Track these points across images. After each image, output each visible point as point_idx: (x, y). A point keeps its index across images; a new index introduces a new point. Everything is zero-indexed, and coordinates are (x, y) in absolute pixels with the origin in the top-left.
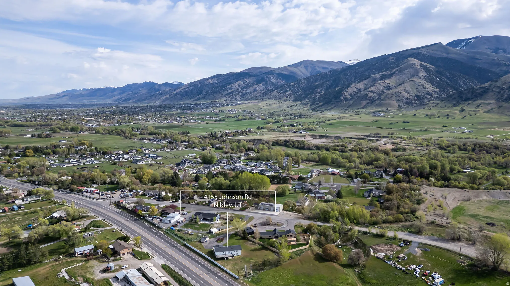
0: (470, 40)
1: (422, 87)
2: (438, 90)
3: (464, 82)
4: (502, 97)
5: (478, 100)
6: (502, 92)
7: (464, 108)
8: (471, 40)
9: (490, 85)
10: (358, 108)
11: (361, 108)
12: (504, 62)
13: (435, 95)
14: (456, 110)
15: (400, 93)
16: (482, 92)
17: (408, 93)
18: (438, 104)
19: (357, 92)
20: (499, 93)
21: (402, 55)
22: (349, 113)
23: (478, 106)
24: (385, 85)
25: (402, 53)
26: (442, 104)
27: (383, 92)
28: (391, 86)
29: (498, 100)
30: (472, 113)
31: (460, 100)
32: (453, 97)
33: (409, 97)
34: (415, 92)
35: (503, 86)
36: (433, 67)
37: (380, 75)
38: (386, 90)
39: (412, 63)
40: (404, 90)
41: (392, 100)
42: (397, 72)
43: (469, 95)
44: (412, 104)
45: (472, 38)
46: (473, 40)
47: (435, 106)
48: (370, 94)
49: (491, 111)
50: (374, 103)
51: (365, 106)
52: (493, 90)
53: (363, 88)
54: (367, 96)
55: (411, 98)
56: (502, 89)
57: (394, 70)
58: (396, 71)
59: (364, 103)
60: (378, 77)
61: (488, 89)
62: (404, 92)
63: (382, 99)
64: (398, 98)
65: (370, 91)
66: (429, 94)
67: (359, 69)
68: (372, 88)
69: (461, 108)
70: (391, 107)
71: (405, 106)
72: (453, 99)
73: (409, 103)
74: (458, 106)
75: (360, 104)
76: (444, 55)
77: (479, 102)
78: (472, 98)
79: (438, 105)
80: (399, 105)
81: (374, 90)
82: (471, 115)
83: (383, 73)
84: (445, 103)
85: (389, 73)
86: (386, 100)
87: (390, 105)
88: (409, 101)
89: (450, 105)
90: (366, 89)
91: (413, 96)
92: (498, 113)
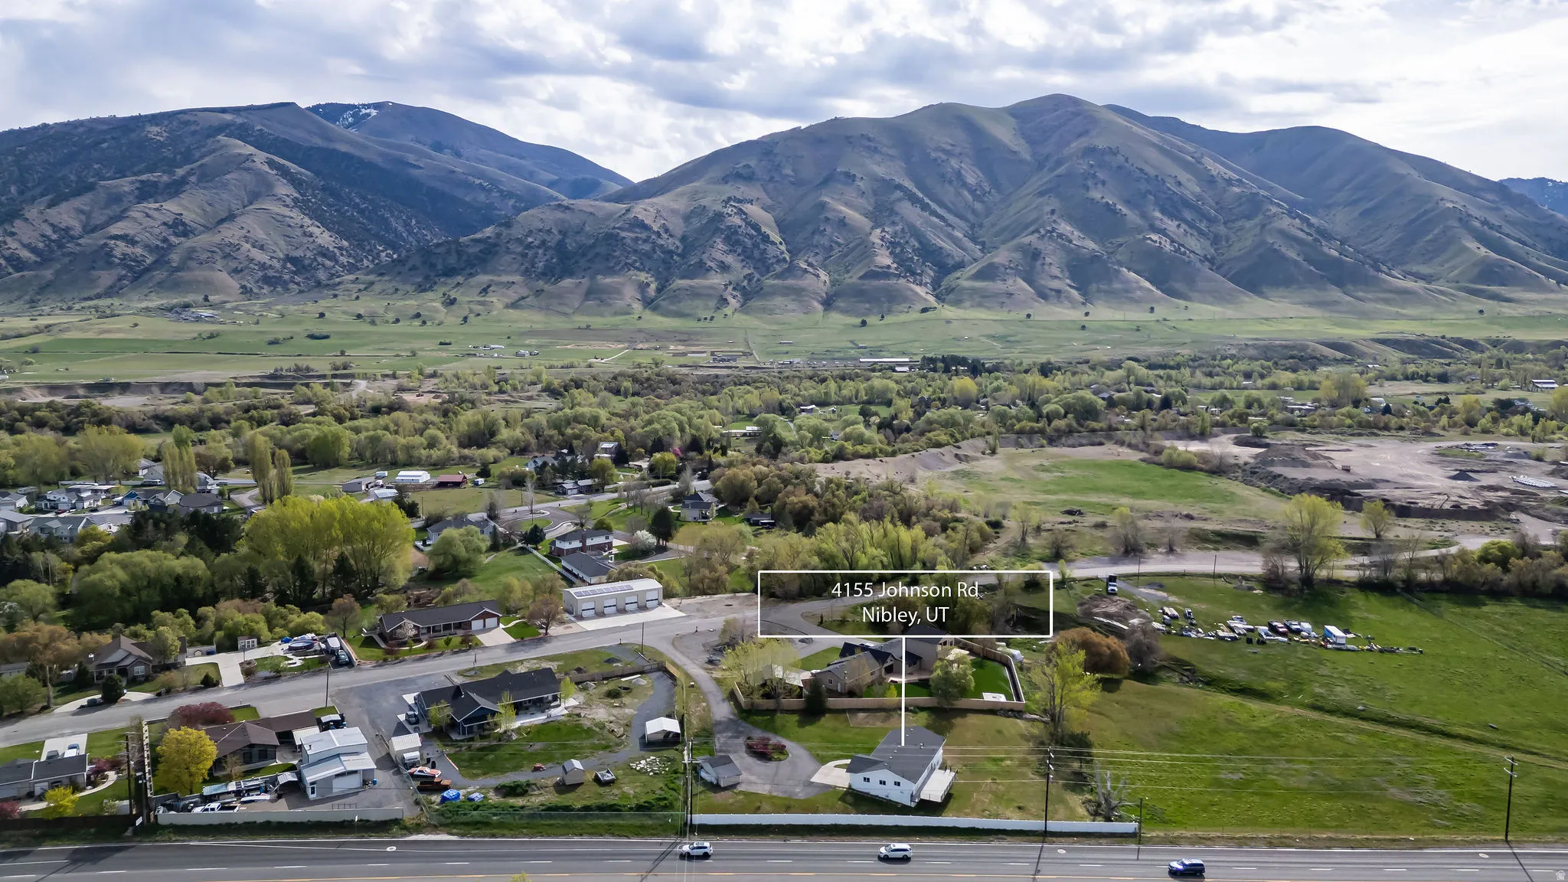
0: (364, 111)
1: (299, 232)
2: (345, 243)
3: (406, 224)
4: (533, 267)
5: (477, 274)
6: (530, 255)
7: (453, 294)
8: (368, 111)
9: (498, 235)
10: (86, 295)
11: (98, 296)
12: (478, 181)
13: (344, 260)
14: (432, 301)
15: (237, 247)
16: (481, 251)
17: (262, 248)
18: (372, 283)
19: (54, 237)
20: (524, 255)
21: (187, 123)
22: (58, 311)
23: (485, 291)
24: (170, 220)
25: (186, 117)
26: (382, 284)
27: (165, 240)
28: (187, 221)
29: (526, 273)
30: (478, 308)
31: (432, 274)
32: (409, 265)
33: (269, 263)
34: (282, 249)
35: (530, 240)
36: (308, 173)
37: (132, 183)
38: (176, 235)
39: (240, 154)
40: (247, 239)
41: (213, 269)
42: (193, 179)
43: (452, 260)
44: (285, 285)
45: (369, 106)
46: (374, 112)
47: (365, 289)
48: (121, 248)
49: (522, 302)
50: (147, 277)
51: (111, 287)
52: (508, 248)
53: (76, 226)
54: (110, 254)
55: (277, 265)
56: (529, 246)
57: (180, 172)
58: (190, 173)
59: (106, 278)
60: (126, 189)
61: (496, 245)
62: (248, 246)
63: (174, 265)
64: (233, 265)
65: (116, 237)
66: (324, 253)
67: (31, 157)
68: (119, 224)
69: (444, 294)
70: (217, 292)
71: (265, 291)
72: (410, 270)
73: (272, 281)
74: (431, 289)
75: (92, 282)
76: (318, 142)
77: (483, 279)
78: (463, 269)
79: (374, 287)
80: (243, 287)
81: (131, 232)
82: (479, 315)
83: (144, 177)
84: (390, 281)
85: (165, 178)
86: (189, 269)
87: (208, 285)
88: (271, 273)
89: (409, 288)
90: (90, 229)
91: (279, 260)
92: (541, 309)
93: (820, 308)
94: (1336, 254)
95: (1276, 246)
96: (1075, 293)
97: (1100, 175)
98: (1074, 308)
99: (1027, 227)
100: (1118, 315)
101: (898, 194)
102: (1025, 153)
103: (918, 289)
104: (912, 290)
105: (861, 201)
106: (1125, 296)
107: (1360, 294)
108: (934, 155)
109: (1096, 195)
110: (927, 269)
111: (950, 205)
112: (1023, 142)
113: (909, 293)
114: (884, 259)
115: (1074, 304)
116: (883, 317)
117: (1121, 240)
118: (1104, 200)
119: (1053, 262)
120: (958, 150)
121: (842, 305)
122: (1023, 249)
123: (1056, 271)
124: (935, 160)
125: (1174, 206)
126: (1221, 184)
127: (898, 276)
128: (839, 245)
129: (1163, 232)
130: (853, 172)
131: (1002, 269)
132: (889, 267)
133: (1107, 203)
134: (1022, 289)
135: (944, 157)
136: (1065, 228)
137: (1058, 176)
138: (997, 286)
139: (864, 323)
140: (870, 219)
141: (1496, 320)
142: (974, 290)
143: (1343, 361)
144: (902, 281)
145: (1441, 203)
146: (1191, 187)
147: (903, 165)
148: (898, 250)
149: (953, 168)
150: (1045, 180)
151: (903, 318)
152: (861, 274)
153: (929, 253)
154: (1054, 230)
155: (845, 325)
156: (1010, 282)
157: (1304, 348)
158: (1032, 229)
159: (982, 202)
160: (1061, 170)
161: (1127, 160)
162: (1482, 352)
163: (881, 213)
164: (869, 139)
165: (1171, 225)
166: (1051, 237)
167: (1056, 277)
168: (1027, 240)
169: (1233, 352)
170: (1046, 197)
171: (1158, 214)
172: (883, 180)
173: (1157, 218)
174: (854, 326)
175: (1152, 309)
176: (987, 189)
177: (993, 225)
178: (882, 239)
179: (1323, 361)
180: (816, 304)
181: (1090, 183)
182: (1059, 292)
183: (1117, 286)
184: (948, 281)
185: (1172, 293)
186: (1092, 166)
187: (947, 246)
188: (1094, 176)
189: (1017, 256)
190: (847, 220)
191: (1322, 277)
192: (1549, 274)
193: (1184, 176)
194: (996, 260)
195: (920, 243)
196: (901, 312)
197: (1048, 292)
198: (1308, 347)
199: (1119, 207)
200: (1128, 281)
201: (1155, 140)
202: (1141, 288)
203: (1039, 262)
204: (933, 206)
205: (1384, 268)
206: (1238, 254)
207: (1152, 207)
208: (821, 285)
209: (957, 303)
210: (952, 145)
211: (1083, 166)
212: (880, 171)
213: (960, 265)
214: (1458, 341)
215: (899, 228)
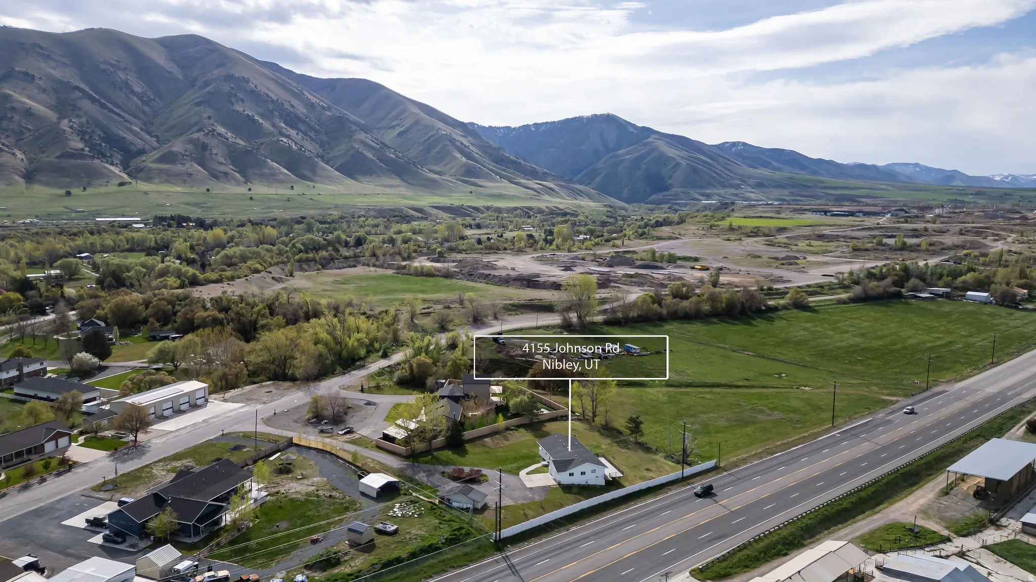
93: (21, 180)
94: (393, 156)
95: (360, 150)
96: (237, 175)
97: (240, 95)
98: (238, 185)
99: (191, 127)
100: (272, 191)
101: (78, 94)
102: (178, 74)
103: (112, 168)
104: (105, 168)
105: (43, 96)
106: (271, 178)
107: (410, 181)
108: (102, 66)
109: (239, 108)
110: (115, 153)
111: (123, 106)
112: (175, 66)
113: (105, 170)
114: (77, 144)
115: (238, 184)
116: (85, 189)
117: (261, 141)
118: (246, 113)
119: (218, 152)
120: (122, 65)
121: (43, 178)
122: (195, 143)
123: (222, 160)
124: (104, 70)
125: (293, 120)
126: (319, 109)
127: (93, 157)
128: (29, 130)
129: (288, 137)
130: (31, 72)
131: (180, 156)
132: (83, 150)
133: (248, 114)
134: (199, 171)
135: (112, 69)
136: (221, 130)
137: (208, 93)
138: (179, 168)
139: (68, 194)
140: (55, 112)
141: (479, 195)
142: (161, 171)
143: (422, 218)
144: (97, 161)
145: (440, 131)
146: (301, 109)
147: (76, 71)
148: (87, 137)
149: (120, 78)
150: (198, 95)
151: (103, 190)
152: (58, 154)
153: (114, 141)
154: (214, 130)
155: (51, 195)
156: (188, 165)
157: (401, 211)
158: (196, 128)
159: (148, 106)
160: (210, 88)
161: (256, 87)
162: (483, 213)
163: (64, 106)
164: (41, 48)
165: (293, 133)
166: (213, 135)
167: (222, 163)
168: (196, 136)
169: (363, 213)
170: (202, 107)
171: (283, 125)
172: (61, 82)
173: (283, 128)
174: (60, 196)
175: (292, 187)
176: (152, 97)
177: (162, 124)
178: (71, 127)
179: (413, 218)
180: (17, 178)
181: (233, 100)
182: (226, 174)
183: (266, 171)
184: (134, 163)
185: (303, 177)
186: (232, 88)
187: (130, 137)
188: (235, 96)
189: (190, 147)
190: (32, 110)
191: (389, 170)
192: (497, 174)
193: (295, 102)
194: (175, 149)
195: (104, 132)
196: (101, 185)
197: (218, 173)
198: (403, 210)
199: (256, 118)
200: (272, 168)
201: (273, 76)
202: (282, 173)
203: (207, 153)
204: (110, 106)
205: (419, 166)
206: (338, 154)
207: (278, 120)
208: (19, 162)
209: (148, 179)
210: (117, 61)
211: (226, 88)
212: (57, 74)
213: (142, 152)
214: (470, 207)
215: (84, 120)
